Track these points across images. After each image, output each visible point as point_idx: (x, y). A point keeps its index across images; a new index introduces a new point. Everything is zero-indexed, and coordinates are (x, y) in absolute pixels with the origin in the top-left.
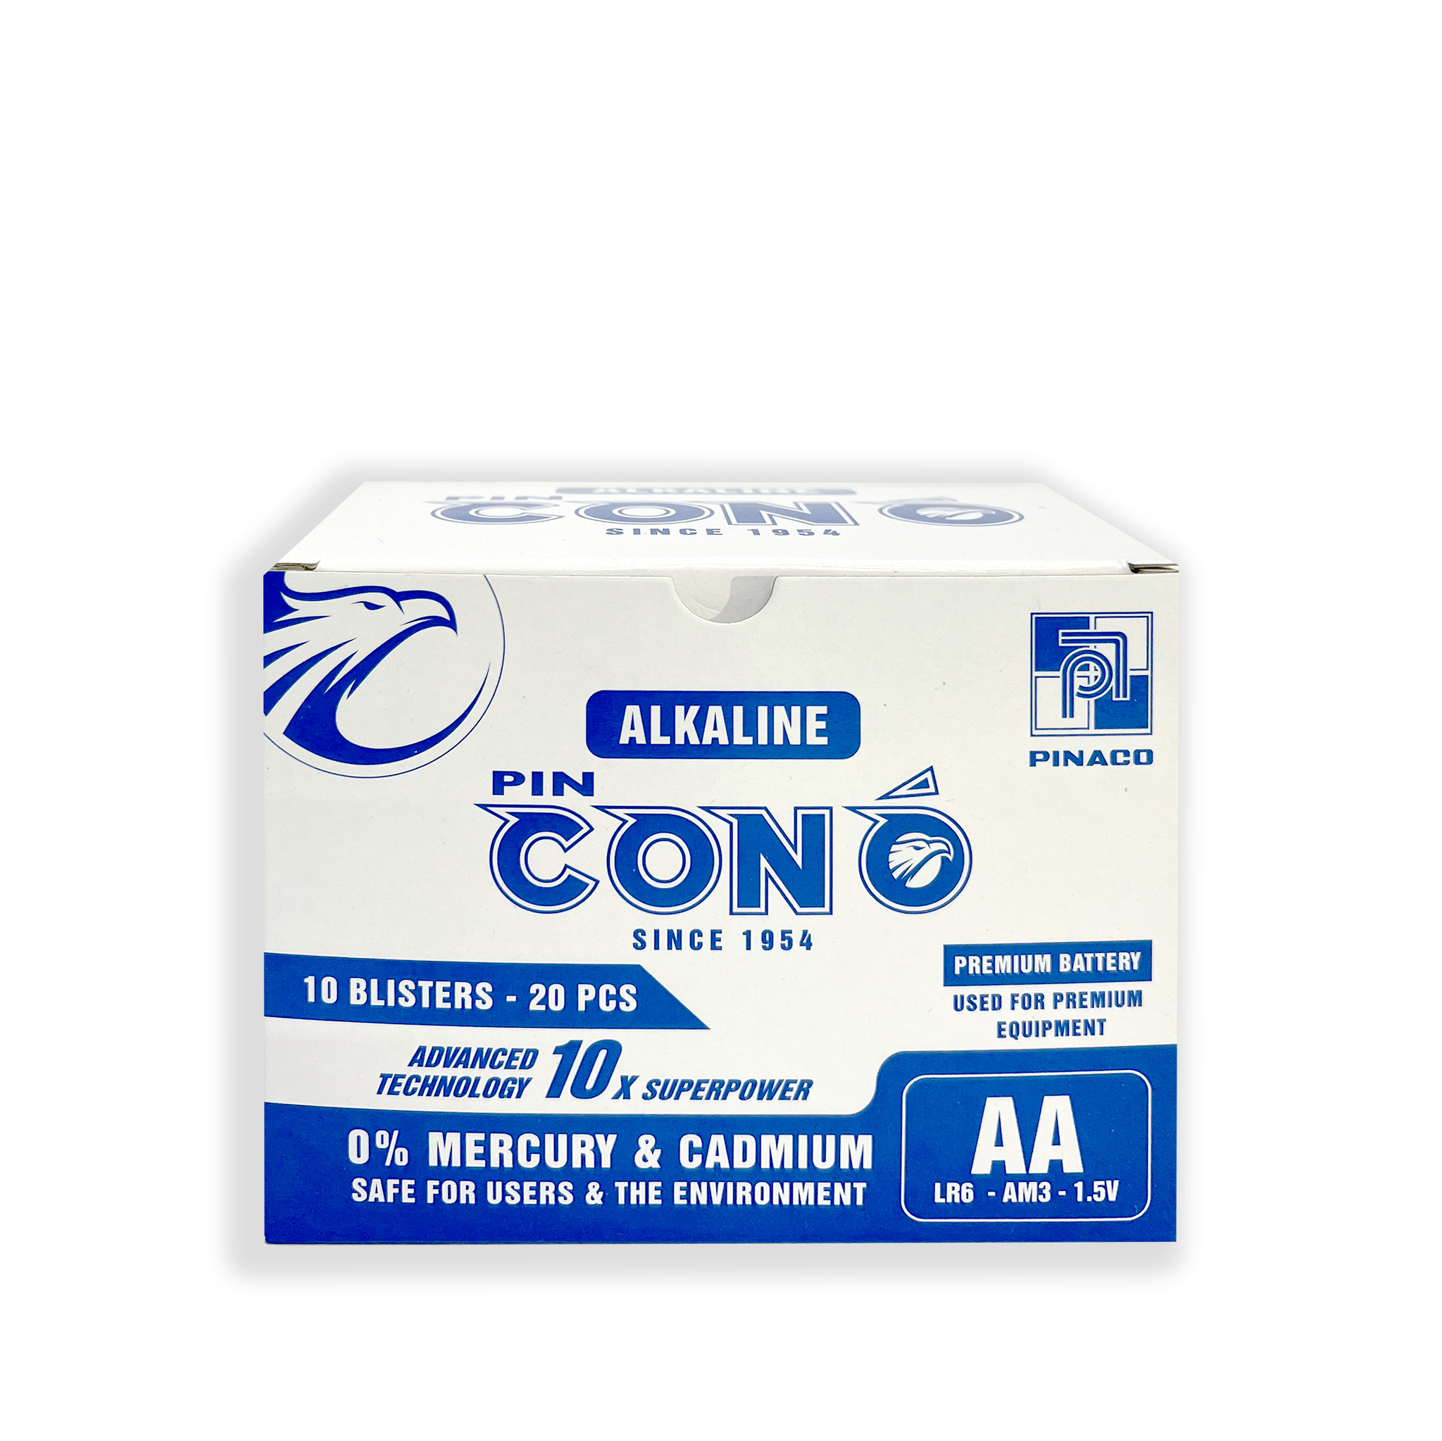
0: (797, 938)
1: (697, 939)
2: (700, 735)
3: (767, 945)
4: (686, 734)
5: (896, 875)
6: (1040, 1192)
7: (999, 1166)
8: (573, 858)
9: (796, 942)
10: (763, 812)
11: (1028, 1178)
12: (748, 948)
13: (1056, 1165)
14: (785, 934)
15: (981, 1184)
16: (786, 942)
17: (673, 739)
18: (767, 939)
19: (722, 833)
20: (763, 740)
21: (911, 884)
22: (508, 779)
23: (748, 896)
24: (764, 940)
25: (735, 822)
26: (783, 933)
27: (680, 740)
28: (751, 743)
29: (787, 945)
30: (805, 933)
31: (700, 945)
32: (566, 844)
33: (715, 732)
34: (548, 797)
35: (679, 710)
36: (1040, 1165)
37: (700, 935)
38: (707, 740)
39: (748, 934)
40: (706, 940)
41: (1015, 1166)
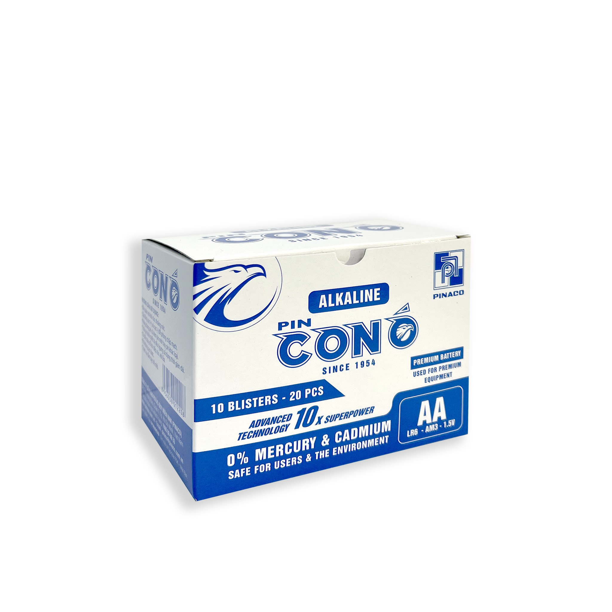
0: (371, 362)
1: (342, 368)
2: (343, 302)
3: (362, 366)
4: (339, 302)
5: (398, 338)
6: (435, 427)
7: (425, 422)
8: (304, 348)
9: (371, 364)
10: (362, 324)
11: (433, 423)
12: (357, 368)
13: (439, 418)
14: (368, 362)
15: (420, 428)
16: (368, 364)
17: (335, 304)
18: (362, 364)
19: (350, 332)
20: (362, 301)
21: (402, 340)
22: (283, 324)
23: (357, 351)
24: (361, 365)
25: (353, 328)
26: (367, 361)
27: (337, 304)
28: (358, 302)
29: (368, 365)
30: (373, 360)
31: (343, 369)
32: (302, 343)
33: (348, 301)
34: (296, 329)
35: (337, 294)
36: (435, 419)
37: (343, 366)
38: (345, 303)
39: (357, 363)
40: (345, 367)
41: (429, 421)
